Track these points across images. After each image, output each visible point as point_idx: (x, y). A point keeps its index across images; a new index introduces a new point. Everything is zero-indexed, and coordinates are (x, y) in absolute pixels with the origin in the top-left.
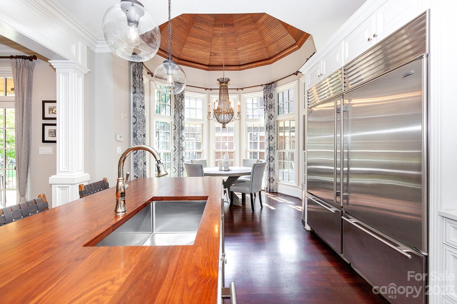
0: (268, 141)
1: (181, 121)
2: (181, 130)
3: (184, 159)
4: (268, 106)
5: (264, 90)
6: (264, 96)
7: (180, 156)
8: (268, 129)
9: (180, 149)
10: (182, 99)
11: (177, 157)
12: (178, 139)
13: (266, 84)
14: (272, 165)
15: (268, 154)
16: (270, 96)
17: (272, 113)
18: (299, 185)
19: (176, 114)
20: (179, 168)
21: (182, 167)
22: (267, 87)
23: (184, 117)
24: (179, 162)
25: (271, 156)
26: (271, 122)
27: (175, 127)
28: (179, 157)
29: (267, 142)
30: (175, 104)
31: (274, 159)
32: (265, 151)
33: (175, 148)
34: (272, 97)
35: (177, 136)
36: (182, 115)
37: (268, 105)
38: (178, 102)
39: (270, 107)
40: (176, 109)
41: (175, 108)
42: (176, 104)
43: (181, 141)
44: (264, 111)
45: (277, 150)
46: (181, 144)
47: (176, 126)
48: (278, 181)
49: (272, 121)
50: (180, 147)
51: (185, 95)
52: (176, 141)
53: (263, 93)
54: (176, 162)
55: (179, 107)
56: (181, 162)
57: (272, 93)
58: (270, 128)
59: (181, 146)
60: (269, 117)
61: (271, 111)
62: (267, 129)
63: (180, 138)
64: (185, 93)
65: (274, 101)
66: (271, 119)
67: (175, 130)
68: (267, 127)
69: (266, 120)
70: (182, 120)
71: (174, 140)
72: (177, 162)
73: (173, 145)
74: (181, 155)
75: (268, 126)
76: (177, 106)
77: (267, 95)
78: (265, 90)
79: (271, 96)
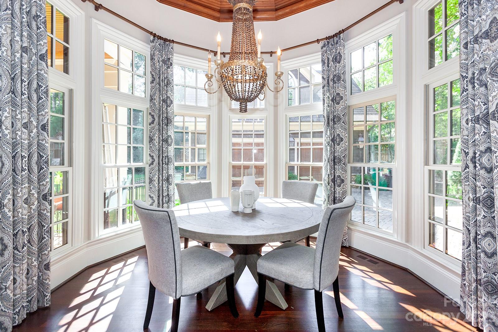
0: (331, 147)
1: (167, 109)
2: (167, 126)
3: (170, 180)
4: (330, 80)
5: (322, 48)
6: (322, 60)
7: (164, 175)
8: (331, 123)
9: (162, 160)
10: (168, 67)
11: (157, 176)
12: (158, 141)
13: (327, 38)
14: (339, 192)
15: (331, 171)
16: (336, 59)
17: (340, 90)
18: (408, 239)
19: (154, 94)
20: (161, 198)
21: (168, 195)
22: (328, 43)
23: (172, 101)
24: (160, 184)
25: (337, 175)
26: (338, 110)
27: (152, 119)
28: (161, 176)
29: (329, 147)
30: (152, 75)
31: (343, 181)
32: (323, 165)
33: (153, 159)
34: (340, 59)
35: (156, 135)
36: (168, 97)
37: (331, 77)
38: (160, 72)
39: (335, 79)
40: (155, 83)
41: (152, 82)
42: (155, 75)
43: (165, 146)
44: (322, 90)
45: (349, 163)
46: (164, 151)
47: (155, 117)
48: (353, 225)
49: (340, 107)
50: (163, 157)
51: (174, 61)
52: (154, 145)
53: (320, 56)
54: (154, 186)
55: (161, 81)
56: (164, 186)
57: (339, 53)
58: (335, 120)
59: (165, 155)
60: (332, 100)
61: (338, 88)
62: (328, 123)
63: (163, 140)
64: (174, 58)
65: (344, 66)
66: (338, 103)
67: (152, 125)
68: (328, 119)
69: (326, 105)
70: (167, 107)
71: (150, 142)
72: (156, 185)
73: (149, 153)
74: (164, 172)
75: (331, 117)
76: (156, 79)
77: (328, 58)
78: (324, 49)
79: (338, 59)
